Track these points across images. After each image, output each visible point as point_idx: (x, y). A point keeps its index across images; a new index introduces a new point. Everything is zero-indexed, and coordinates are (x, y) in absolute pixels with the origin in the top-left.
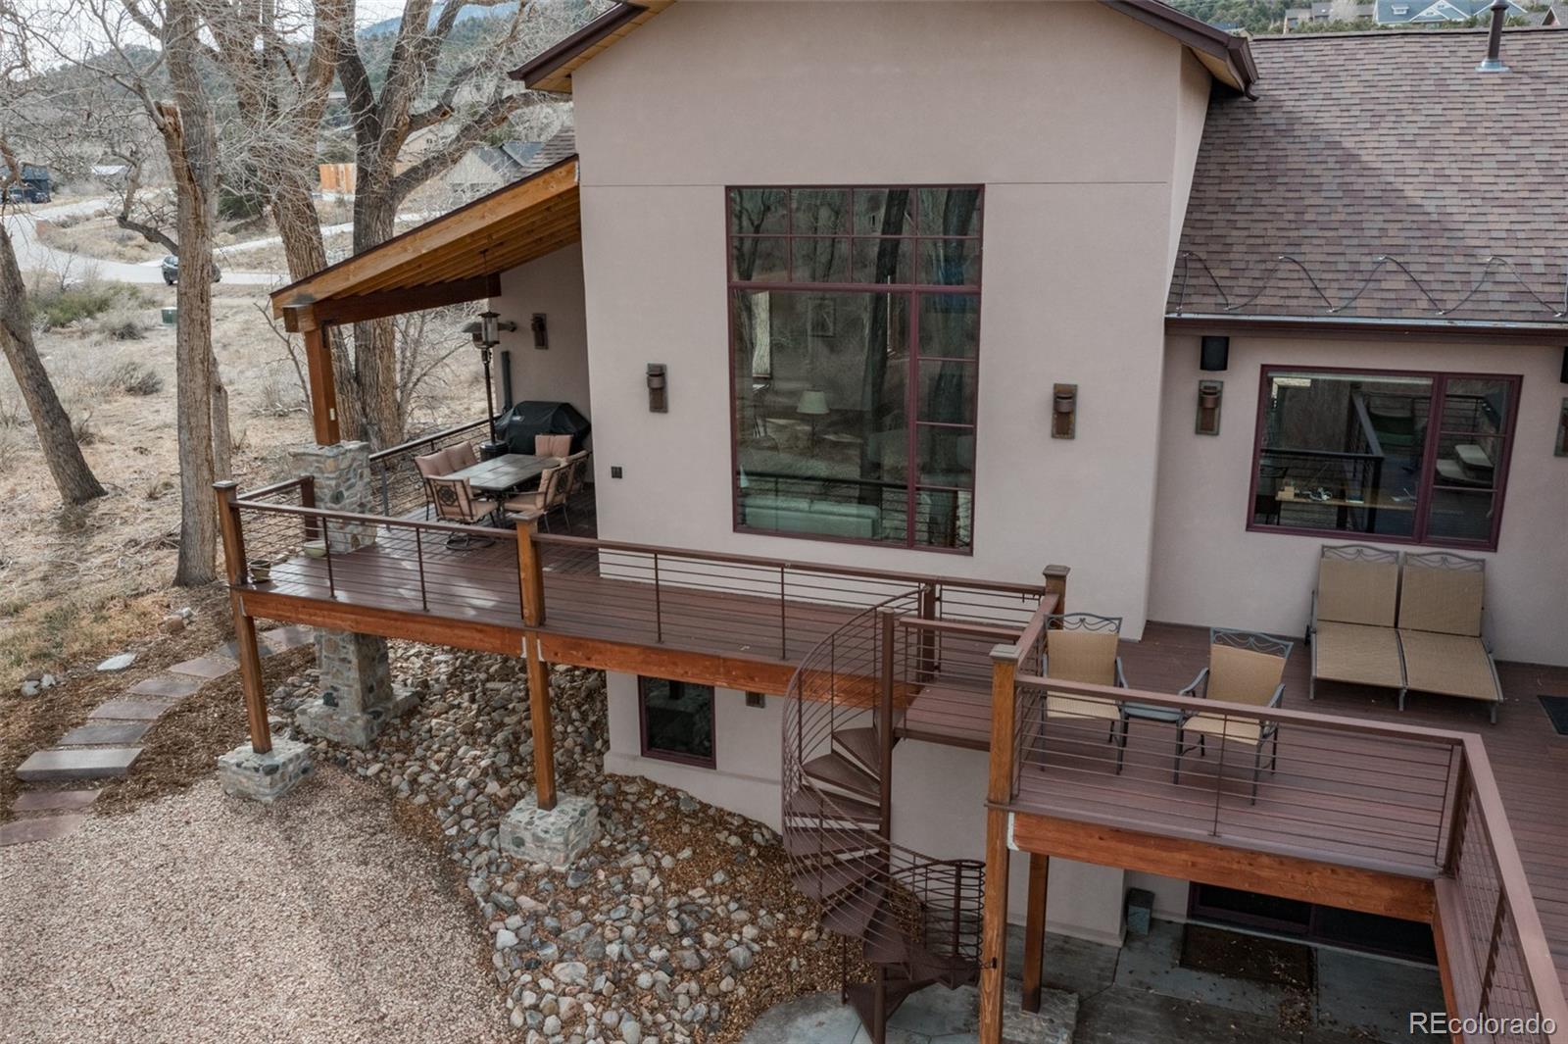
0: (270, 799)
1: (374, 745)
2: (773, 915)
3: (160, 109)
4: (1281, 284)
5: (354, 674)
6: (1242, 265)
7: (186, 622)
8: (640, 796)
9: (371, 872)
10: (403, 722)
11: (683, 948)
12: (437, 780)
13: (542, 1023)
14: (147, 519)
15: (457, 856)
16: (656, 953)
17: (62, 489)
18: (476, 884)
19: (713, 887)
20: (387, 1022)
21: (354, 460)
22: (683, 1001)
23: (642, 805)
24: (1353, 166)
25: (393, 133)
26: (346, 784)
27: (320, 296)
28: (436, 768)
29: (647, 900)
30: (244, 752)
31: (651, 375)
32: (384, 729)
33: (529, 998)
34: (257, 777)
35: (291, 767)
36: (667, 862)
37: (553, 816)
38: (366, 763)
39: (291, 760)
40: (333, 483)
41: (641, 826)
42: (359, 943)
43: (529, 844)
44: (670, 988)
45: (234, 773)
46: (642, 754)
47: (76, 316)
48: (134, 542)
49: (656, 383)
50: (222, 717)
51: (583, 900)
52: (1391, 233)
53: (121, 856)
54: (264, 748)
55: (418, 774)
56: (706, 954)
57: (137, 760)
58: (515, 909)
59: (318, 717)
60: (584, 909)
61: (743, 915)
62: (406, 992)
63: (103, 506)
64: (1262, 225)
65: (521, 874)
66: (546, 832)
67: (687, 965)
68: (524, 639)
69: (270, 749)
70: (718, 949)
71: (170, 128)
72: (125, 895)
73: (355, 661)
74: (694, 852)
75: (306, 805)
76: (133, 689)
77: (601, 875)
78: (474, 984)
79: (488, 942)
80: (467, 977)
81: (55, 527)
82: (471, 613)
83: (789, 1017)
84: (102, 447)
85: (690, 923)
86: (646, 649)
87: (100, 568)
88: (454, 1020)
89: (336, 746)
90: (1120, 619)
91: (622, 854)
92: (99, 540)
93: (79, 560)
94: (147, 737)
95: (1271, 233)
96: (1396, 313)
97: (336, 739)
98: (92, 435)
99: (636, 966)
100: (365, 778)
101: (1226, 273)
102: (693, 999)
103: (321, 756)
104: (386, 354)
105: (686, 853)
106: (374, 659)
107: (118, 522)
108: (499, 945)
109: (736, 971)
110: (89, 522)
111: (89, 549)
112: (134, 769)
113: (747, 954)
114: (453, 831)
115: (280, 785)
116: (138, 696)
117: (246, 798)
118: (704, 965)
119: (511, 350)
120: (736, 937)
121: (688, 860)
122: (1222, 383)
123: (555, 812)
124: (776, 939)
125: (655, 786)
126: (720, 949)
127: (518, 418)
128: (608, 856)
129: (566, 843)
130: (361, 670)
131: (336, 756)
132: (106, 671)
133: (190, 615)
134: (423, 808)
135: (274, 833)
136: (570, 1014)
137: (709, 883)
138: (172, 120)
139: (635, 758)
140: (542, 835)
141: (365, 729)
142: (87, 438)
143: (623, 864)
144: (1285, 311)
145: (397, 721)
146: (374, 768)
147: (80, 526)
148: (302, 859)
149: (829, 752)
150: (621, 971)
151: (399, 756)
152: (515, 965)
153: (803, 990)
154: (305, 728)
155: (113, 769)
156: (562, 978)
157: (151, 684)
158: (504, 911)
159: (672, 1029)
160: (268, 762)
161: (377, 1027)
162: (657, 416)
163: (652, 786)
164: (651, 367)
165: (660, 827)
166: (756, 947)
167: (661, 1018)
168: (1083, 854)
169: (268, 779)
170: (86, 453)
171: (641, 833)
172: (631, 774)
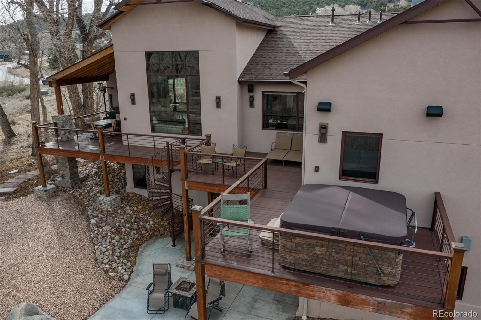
0: (46, 198)
1: (73, 187)
2: (158, 220)
3: (24, 34)
4: (265, 73)
5: (68, 170)
6: (258, 69)
7: (32, 164)
8: (133, 197)
9: (66, 210)
10: (81, 183)
11: (134, 225)
12: (86, 193)
13: (98, 236)
14: (26, 142)
15: (87, 208)
16: (127, 225)
17: (5, 134)
18: (89, 213)
19: (145, 214)
20: (63, 236)
21: (67, 118)
22: (132, 234)
23: (133, 198)
24: (292, 47)
25: (90, 40)
26: (65, 195)
27: (58, 79)
28: (86, 191)
29: (128, 215)
30: (40, 187)
31: (132, 96)
32: (76, 184)
33: (96, 232)
34: (42, 192)
35: (51, 191)
36: (135, 209)
37: (109, 198)
38: (70, 191)
39: (51, 189)
40: (62, 123)
41: (131, 202)
42: (60, 223)
43: (103, 204)
44: (130, 233)
45: (37, 192)
46: (135, 187)
47: (15, 93)
48: (22, 147)
49: (132, 97)
50: (37, 182)
51: (113, 215)
52: (292, 62)
53: (9, 208)
54: (45, 186)
55: (82, 193)
56: (140, 226)
57: (15, 190)
58: (97, 216)
59: (60, 181)
60: (113, 217)
61: (151, 219)
62: (68, 231)
63: (15, 139)
64: (266, 60)
65: (100, 210)
66: (106, 201)
67: (134, 228)
68: (100, 156)
69: (46, 186)
70: (143, 226)
71: (26, 39)
72: (9, 215)
73: (68, 167)
74: (142, 207)
75: (54, 199)
76: (17, 177)
77: (119, 211)
78: (84, 230)
79: (90, 223)
80: (83, 229)
81: (2, 144)
82: (89, 151)
83: (157, 239)
84: (18, 126)
85: (137, 220)
86: (126, 157)
87: (13, 152)
88: (78, 236)
89: (64, 188)
90: (216, 143)
91: (125, 207)
92: (13, 146)
93: (8, 151)
94: (18, 186)
95: (268, 62)
96: (285, 79)
97: (64, 186)
98: (15, 123)
99: (122, 227)
100: (70, 194)
101: (254, 71)
102: (134, 234)
103: (60, 190)
104: (91, 99)
105: (140, 207)
106: (73, 167)
107: (19, 142)
108: (92, 223)
109: (146, 230)
110: (11, 142)
111: (10, 148)
112: (14, 192)
113: (150, 227)
114: (87, 203)
115: (48, 194)
116: (18, 178)
117: (40, 197)
118: (139, 228)
119: (112, 94)
120: (148, 223)
121: (140, 209)
122: (254, 96)
123: (109, 197)
124: (158, 225)
125: (137, 194)
126: (144, 226)
127: (113, 111)
128: (122, 208)
129: (111, 203)
130: (70, 169)
131: (64, 190)
132: (11, 174)
133: (33, 162)
134: (81, 199)
135: (45, 204)
136: (105, 235)
137: (144, 213)
138: (27, 37)
139: (133, 188)
140: (105, 202)
141: (71, 183)
142: (14, 123)
143: (125, 209)
144: (263, 78)
145: (79, 182)
146: (72, 192)
147: (9, 143)
148: (50, 208)
149: (162, 177)
150: (119, 228)
151: (78, 189)
152: (94, 226)
153: (162, 234)
154: (57, 184)
155: (10, 192)
156: (105, 229)
157: (21, 176)
158: (94, 217)
159: (128, 239)
160: (45, 189)
161: (61, 237)
162: (133, 105)
163: (136, 194)
164: (131, 94)
165: (136, 202)
166: (153, 226)
167: (126, 237)
168: (199, 189)
169: (45, 193)
170: (12, 127)
171: (131, 203)
172: (132, 192)
